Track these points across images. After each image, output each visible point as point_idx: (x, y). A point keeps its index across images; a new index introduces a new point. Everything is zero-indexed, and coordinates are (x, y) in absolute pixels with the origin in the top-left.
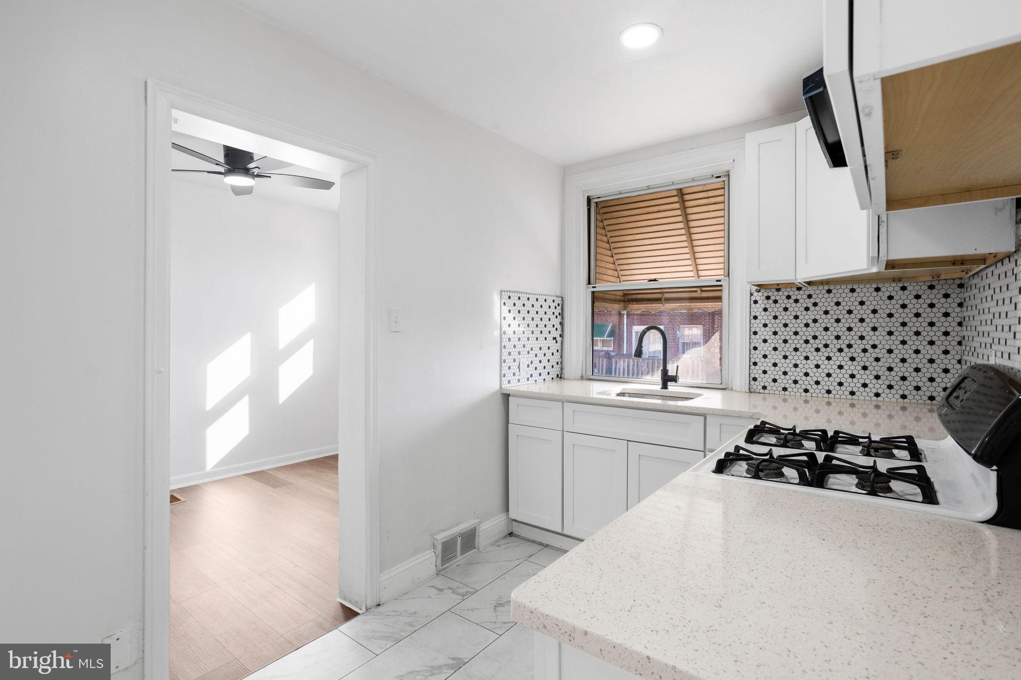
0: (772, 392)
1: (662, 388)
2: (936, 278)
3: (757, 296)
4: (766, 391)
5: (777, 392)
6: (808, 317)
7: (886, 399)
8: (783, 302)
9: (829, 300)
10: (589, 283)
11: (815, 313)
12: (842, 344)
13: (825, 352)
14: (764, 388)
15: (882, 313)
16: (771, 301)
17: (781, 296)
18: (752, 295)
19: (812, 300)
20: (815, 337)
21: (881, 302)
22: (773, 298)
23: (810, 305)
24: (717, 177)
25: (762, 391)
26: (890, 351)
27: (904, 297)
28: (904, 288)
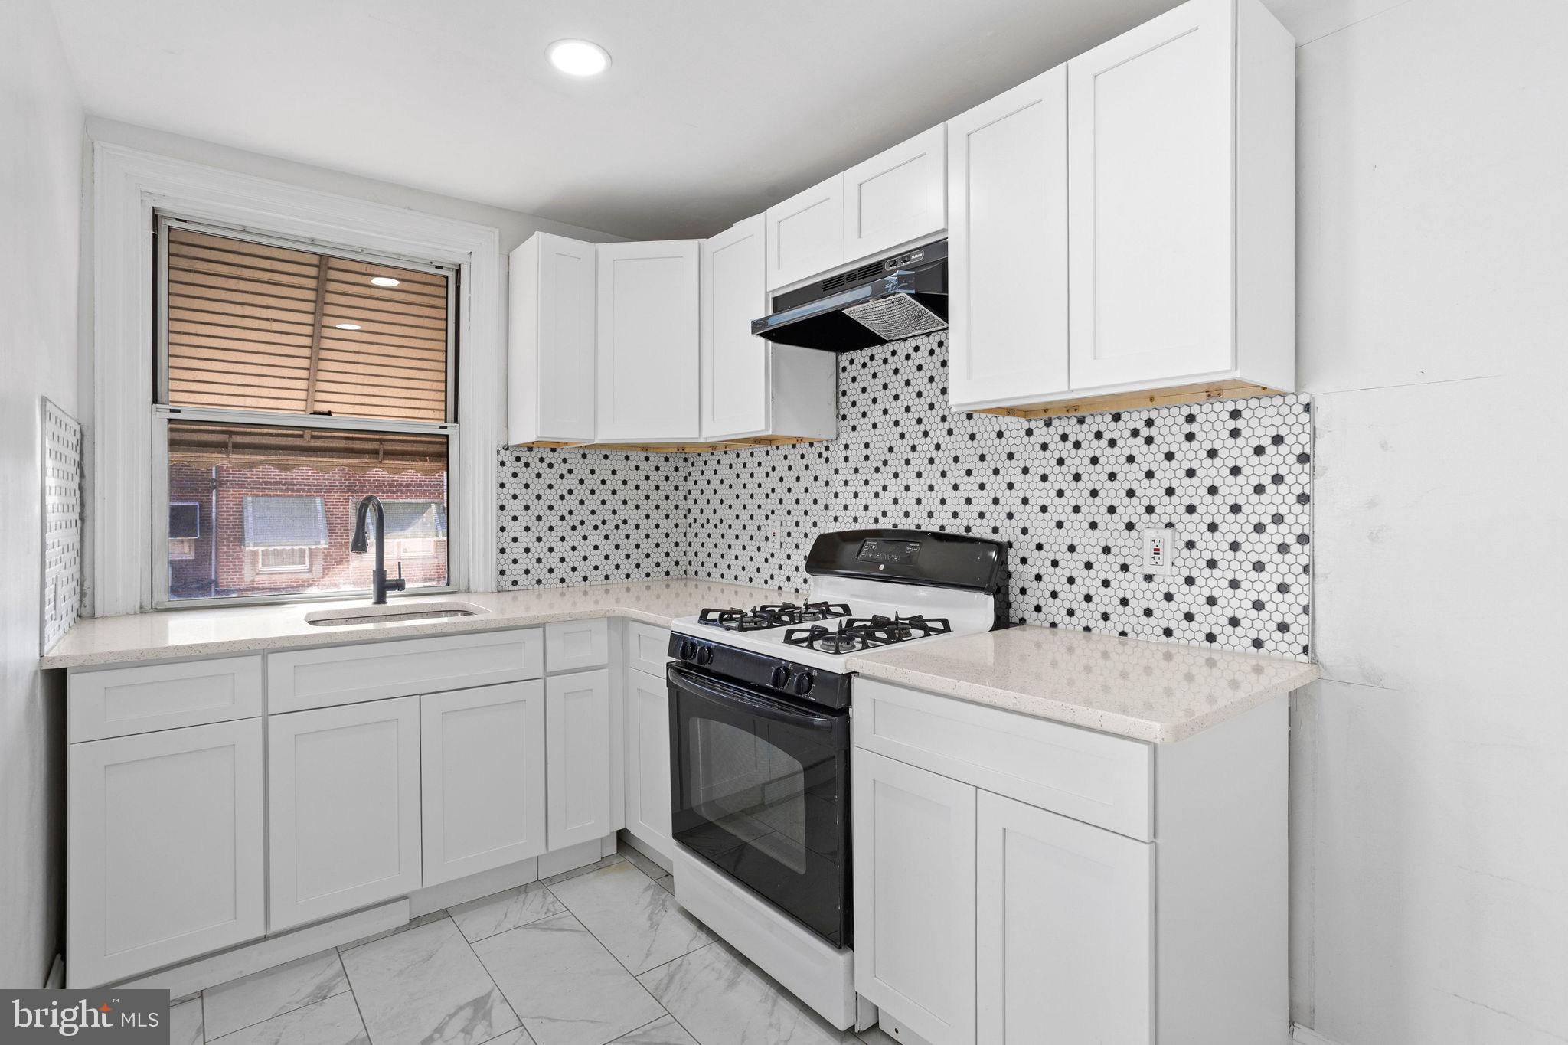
0: (524, 587)
1: (375, 603)
2: (681, 451)
3: (506, 456)
4: (517, 587)
5: (530, 587)
6: (561, 487)
7: (635, 580)
8: (536, 467)
9: (584, 466)
10: (155, 400)
11: (570, 482)
12: (596, 520)
13: (581, 531)
14: (515, 583)
15: (631, 485)
16: (521, 464)
17: (533, 458)
18: (498, 453)
19: (567, 466)
20: (571, 512)
21: (630, 473)
22: (524, 460)
23: (565, 472)
24: (437, 267)
25: (512, 588)
26: (637, 527)
27: (647, 468)
28: (647, 459)
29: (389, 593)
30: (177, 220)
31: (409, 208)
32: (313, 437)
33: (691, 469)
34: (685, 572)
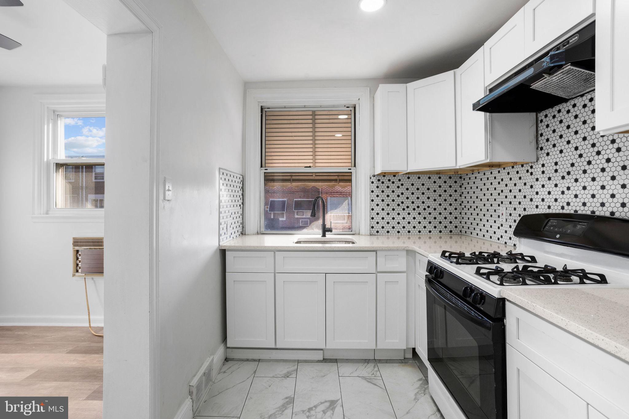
0: (381, 234)
1: (322, 236)
2: (456, 173)
3: (374, 179)
4: (379, 234)
5: (384, 234)
6: (398, 192)
7: (434, 234)
8: (387, 183)
9: (409, 182)
10: (261, 167)
11: (402, 189)
12: (415, 206)
13: (407, 211)
14: (378, 232)
15: (432, 190)
16: (380, 182)
17: (385, 180)
18: (370, 178)
19: (401, 183)
20: (402, 203)
21: (431, 184)
22: (381, 181)
23: (400, 185)
24: (347, 107)
25: (376, 234)
26: (435, 209)
27: (440, 182)
28: (440, 178)
29: (327, 233)
30: (267, 108)
31: (335, 87)
32: (316, 176)
33: (463, 182)
34: (461, 231)
